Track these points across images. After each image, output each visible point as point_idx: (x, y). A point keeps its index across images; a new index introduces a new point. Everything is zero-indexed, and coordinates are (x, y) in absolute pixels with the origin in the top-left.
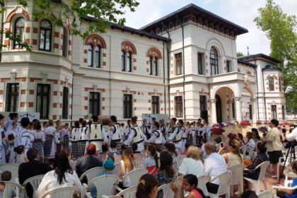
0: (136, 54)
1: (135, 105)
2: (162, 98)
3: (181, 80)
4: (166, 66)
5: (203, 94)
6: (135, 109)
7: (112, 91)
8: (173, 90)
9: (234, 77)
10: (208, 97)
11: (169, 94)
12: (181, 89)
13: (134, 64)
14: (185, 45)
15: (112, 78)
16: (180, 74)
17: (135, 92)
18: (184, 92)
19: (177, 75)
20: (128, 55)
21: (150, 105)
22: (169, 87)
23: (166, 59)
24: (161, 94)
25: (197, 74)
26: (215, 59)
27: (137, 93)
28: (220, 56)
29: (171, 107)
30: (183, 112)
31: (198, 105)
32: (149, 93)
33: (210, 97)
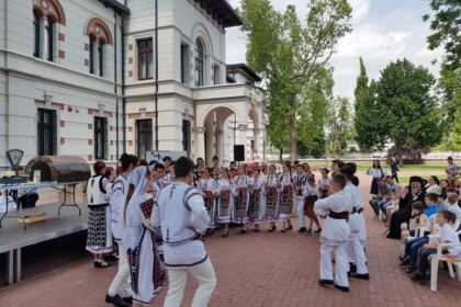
0: (64, 24)
1: (61, 132)
2: (112, 122)
3: (151, 90)
4: (119, 60)
5: (187, 118)
6: (62, 140)
7: (11, 98)
8: (131, 108)
9: (240, 92)
10: (192, 123)
11: (124, 115)
12: (150, 106)
13: (59, 45)
14: (159, 25)
15: (10, 67)
16: (147, 79)
17: (62, 106)
18: (156, 112)
19: (140, 79)
20: (46, 23)
21: (90, 134)
22: (124, 101)
23: (119, 47)
24: (111, 114)
25: (179, 80)
26: (200, 61)
27: (66, 108)
28: (206, 56)
29: (128, 139)
30: (154, 148)
31: (180, 136)
32: (90, 111)
33: (195, 124)
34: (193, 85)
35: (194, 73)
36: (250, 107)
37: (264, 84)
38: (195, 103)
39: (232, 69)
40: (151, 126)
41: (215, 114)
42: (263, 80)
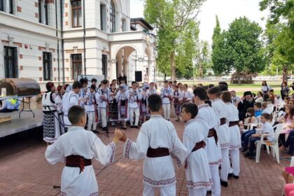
1: (20, 62)
2: (54, 55)
3: (81, 35)
4: (59, 14)
5: (105, 54)
6: (22, 67)
8: (67, 46)
10: (108, 56)
11: (63, 51)
12: (80, 45)
13: (17, 3)
16: (78, 26)
17: (20, 45)
18: (85, 49)
19: (73, 27)
21: (41, 64)
22: (63, 41)
23: (59, 5)
24: (54, 50)
25: (99, 28)
26: (113, 15)
27: (23, 46)
28: (118, 12)
29: (66, 67)
30: (83, 73)
31: (101, 65)
32: (40, 48)
33: (110, 57)
34: (109, 32)
35: (109, 24)
36: (146, 46)
37: (155, 31)
38: (110, 43)
39: (135, 21)
40: (81, 59)
41: (123, 50)
42: (155, 29)
